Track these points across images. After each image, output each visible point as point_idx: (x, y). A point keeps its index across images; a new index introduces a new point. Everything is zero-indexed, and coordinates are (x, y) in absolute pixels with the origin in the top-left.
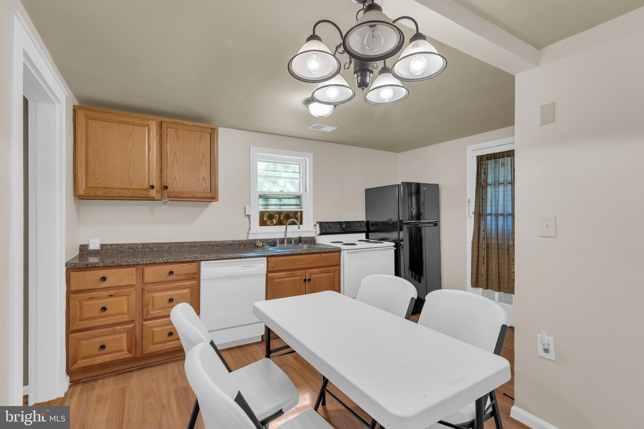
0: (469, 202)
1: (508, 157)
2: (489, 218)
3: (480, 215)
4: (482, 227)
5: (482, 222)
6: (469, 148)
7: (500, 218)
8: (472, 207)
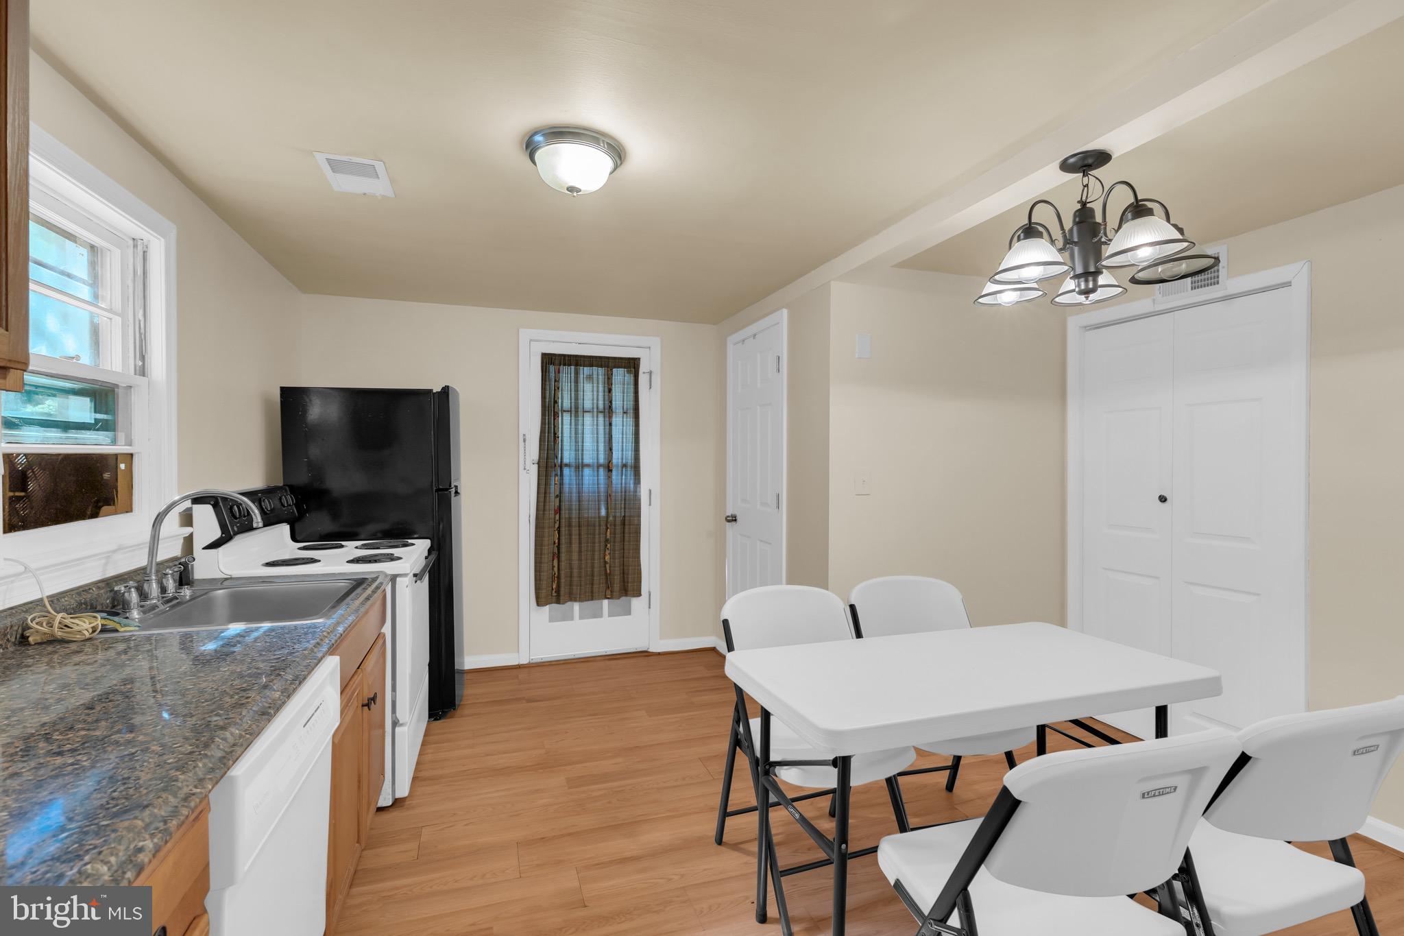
0: (524, 441)
1: (598, 366)
2: (566, 471)
3: (549, 464)
4: (553, 489)
5: (554, 480)
6: (525, 334)
7: (587, 471)
8: (533, 451)
